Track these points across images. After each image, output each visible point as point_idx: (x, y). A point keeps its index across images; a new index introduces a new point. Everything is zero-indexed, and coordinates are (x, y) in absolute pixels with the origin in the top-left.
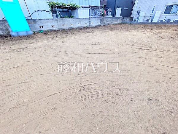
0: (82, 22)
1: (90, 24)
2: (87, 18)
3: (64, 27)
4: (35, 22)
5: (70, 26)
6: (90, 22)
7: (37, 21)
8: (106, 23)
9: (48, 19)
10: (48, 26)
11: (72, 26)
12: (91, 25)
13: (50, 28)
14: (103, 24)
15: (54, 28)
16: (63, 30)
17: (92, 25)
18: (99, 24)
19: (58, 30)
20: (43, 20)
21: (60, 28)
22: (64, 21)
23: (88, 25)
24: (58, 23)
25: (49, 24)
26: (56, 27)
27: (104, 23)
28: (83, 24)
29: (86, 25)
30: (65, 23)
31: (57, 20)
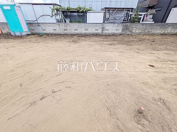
0: (90, 28)
1: (103, 30)
2: (98, 23)
3: (66, 32)
4: (39, 26)
5: (73, 32)
6: (103, 28)
7: (40, 24)
8: (134, 31)
10: (49, 30)
11: (76, 32)
12: (104, 32)
13: (52, 31)
14: (128, 33)
15: (55, 32)
16: (65, 34)
17: (105, 32)
18: (120, 31)
19: (58, 34)
20: (45, 24)
21: (62, 32)
22: (67, 26)
23: (100, 31)
24: (60, 27)
25: (51, 28)
26: (58, 31)
27: (131, 31)
28: (92, 30)
29: (97, 32)
30: (68, 28)
31: (59, 25)
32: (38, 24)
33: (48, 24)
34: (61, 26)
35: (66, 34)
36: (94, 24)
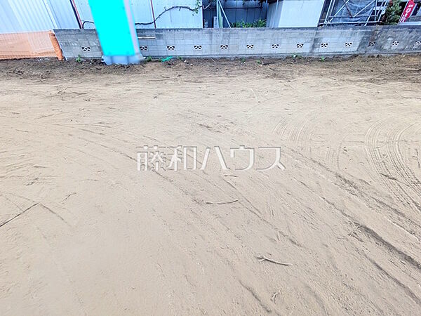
0: (284, 41)
1: (313, 47)
2: (307, 28)
3: (225, 52)
4: (159, 37)
5: (243, 51)
6: (316, 40)
7: (163, 33)
8: (386, 47)
9: (190, 29)
10: (185, 47)
11: (250, 51)
12: (316, 50)
13: (190, 52)
14: (373, 51)
15: (199, 53)
16: (222, 58)
17: (320, 50)
18: (353, 49)
19: (206, 59)
20: (176, 32)
21: (216, 52)
22: (229, 36)
23: (306, 49)
24: (211, 39)
25: (188, 42)
26: (205, 51)
27: (380, 48)
28: (288, 47)
29: (300, 50)
30: (232, 42)
31: (210, 33)
32: (159, 33)
33: (184, 31)
34: (214, 37)
35: (225, 58)
36: (298, 31)
